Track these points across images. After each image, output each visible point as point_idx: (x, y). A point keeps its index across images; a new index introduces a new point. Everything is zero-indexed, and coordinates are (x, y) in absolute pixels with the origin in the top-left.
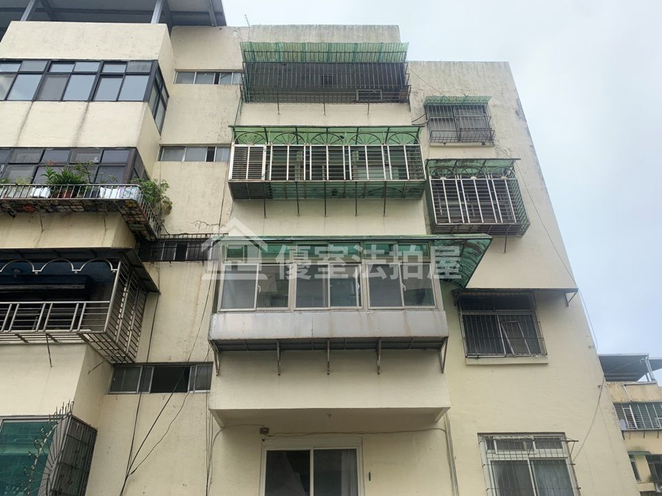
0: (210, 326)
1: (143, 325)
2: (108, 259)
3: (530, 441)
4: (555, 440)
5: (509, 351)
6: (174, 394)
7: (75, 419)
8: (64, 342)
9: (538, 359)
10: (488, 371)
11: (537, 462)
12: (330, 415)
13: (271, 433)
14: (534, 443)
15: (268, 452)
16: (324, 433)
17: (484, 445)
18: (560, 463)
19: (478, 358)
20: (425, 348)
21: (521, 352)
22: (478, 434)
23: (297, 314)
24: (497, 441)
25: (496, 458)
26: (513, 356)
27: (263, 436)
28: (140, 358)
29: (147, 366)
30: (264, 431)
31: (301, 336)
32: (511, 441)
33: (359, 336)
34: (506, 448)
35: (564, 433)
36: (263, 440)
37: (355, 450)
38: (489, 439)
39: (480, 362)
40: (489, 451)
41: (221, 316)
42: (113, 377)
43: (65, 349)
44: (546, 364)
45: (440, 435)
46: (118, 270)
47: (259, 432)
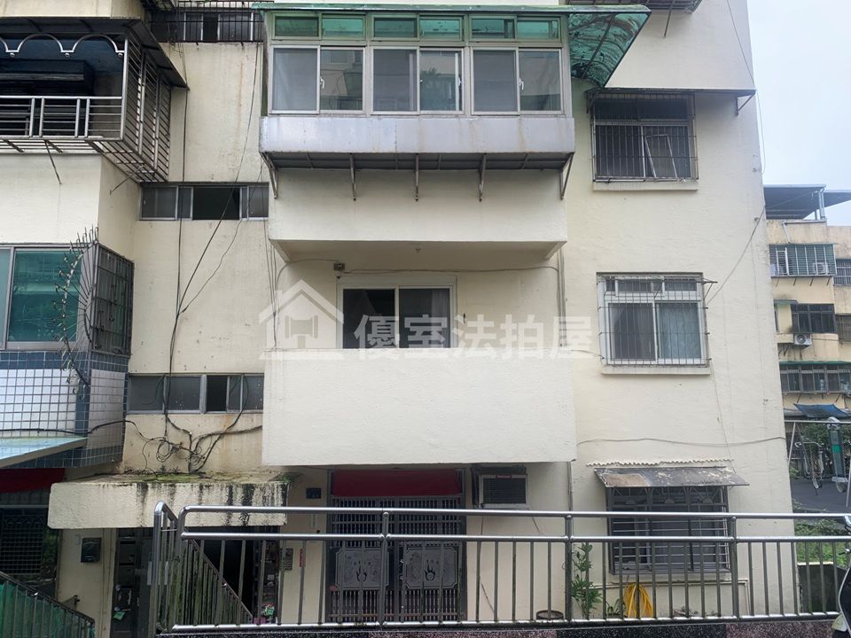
0: (260, 134)
1: (172, 132)
2: (109, 36)
3: (658, 282)
4: (690, 281)
5: (650, 174)
6: (223, 222)
7: (103, 250)
8: (70, 151)
9: (687, 184)
10: (619, 199)
11: (663, 306)
12: (418, 250)
13: (347, 270)
14: (663, 284)
15: (345, 290)
16: (411, 270)
17: (602, 286)
18: (692, 307)
19: (609, 182)
20: (541, 168)
21: (666, 175)
22: (597, 273)
23: (375, 119)
24: (620, 281)
25: (615, 300)
26: (655, 181)
27: (338, 273)
28: (174, 176)
29: (184, 186)
30: (339, 267)
31: (381, 151)
32: (636, 282)
33: (457, 152)
34: (630, 290)
35: (701, 274)
36: (339, 277)
37: (449, 289)
38: (609, 280)
39: (611, 187)
40: (609, 293)
41: (274, 119)
42: (143, 199)
43: (74, 161)
44: (695, 191)
45: (549, 276)
46: (125, 51)
47: (333, 267)
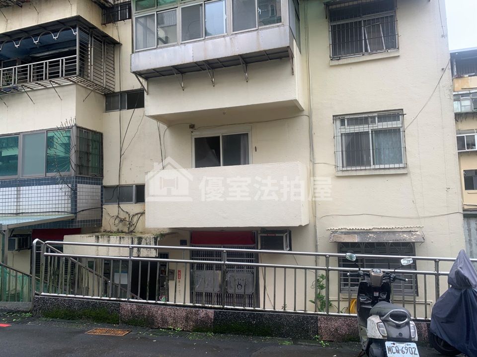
0: (131, 63)
1: (116, 68)
2: (71, 26)
3: (374, 117)
4: (396, 115)
5: (366, 50)
6: (136, 109)
7: (78, 127)
8: (64, 84)
9: (392, 53)
10: (347, 69)
11: (377, 132)
13: (196, 127)
14: (377, 119)
15: (195, 138)
16: (227, 125)
17: (338, 123)
18: (396, 131)
19: (339, 59)
20: (280, 58)
21: (377, 48)
22: (333, 116)
23: (183, 46)
24: (348, 119)
25: (348, 131)
26: (370, 54)
27: (191, 130)
28: (117, 90)
29: (122, 93)
30: (192, 127)
31: (186, 62)
32: (361, 119)
33: (224, 56)
34: (357, 124)
35: (402, 110)
36: (192, 132)
37: (248, 134)
38: (341, 119)
39: (341, 62)
40: (342, 127)
41: (137, 54)
42: (106, 102)
43: (66, 88)
44: (399, 56)
45: (305, 119)
46: (77, 33)
47: (189, 127)
